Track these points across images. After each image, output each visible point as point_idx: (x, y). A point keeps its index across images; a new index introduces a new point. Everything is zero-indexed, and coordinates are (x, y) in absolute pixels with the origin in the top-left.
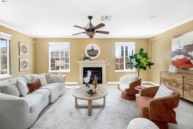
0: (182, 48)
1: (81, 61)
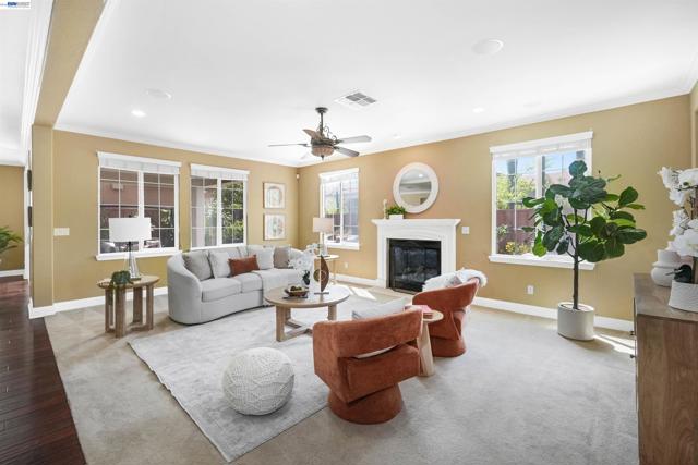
1: (382, 218)
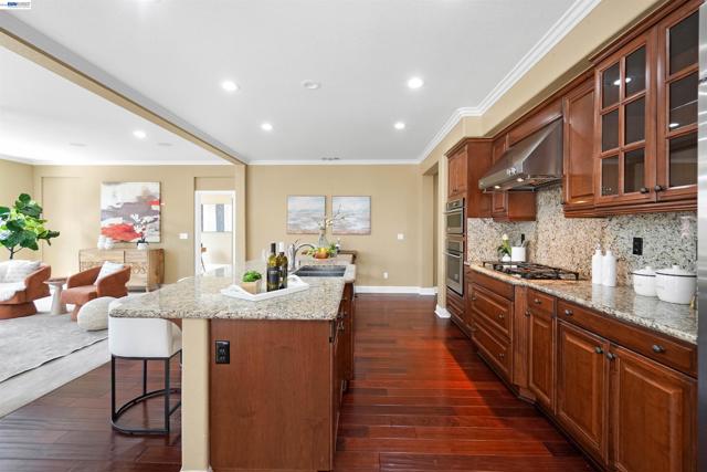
0: (119, 206)
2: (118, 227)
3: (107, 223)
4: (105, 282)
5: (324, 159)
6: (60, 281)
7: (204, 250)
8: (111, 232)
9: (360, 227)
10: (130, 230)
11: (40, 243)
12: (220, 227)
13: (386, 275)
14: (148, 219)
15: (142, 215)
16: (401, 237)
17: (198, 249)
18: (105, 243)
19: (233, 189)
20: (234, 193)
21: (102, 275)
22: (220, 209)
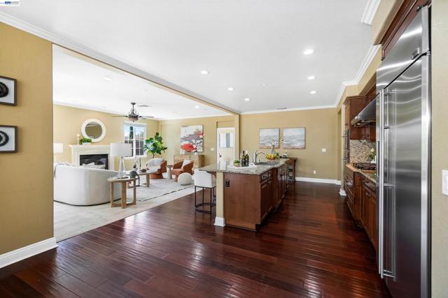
0: (187, 136)
1: (76, 144)
2: (187, 145)
3: (182, 144)
4: (185, 167)
5: (278, 109)
6: (170, 166)
7: (220, 156)
8: (185, 147)
9: (299, 145)
10: (191, 147)
11: (162, 152)
12: (228, 145)
13: (315, 172)
14: (198, 141)
15: (196, 140)
16: (324, 150)
17: (218, 156)
18: (183, 152)
19: (233, 127)
20: (234, 128)
21: (184, 165)
22: (228, 135)
